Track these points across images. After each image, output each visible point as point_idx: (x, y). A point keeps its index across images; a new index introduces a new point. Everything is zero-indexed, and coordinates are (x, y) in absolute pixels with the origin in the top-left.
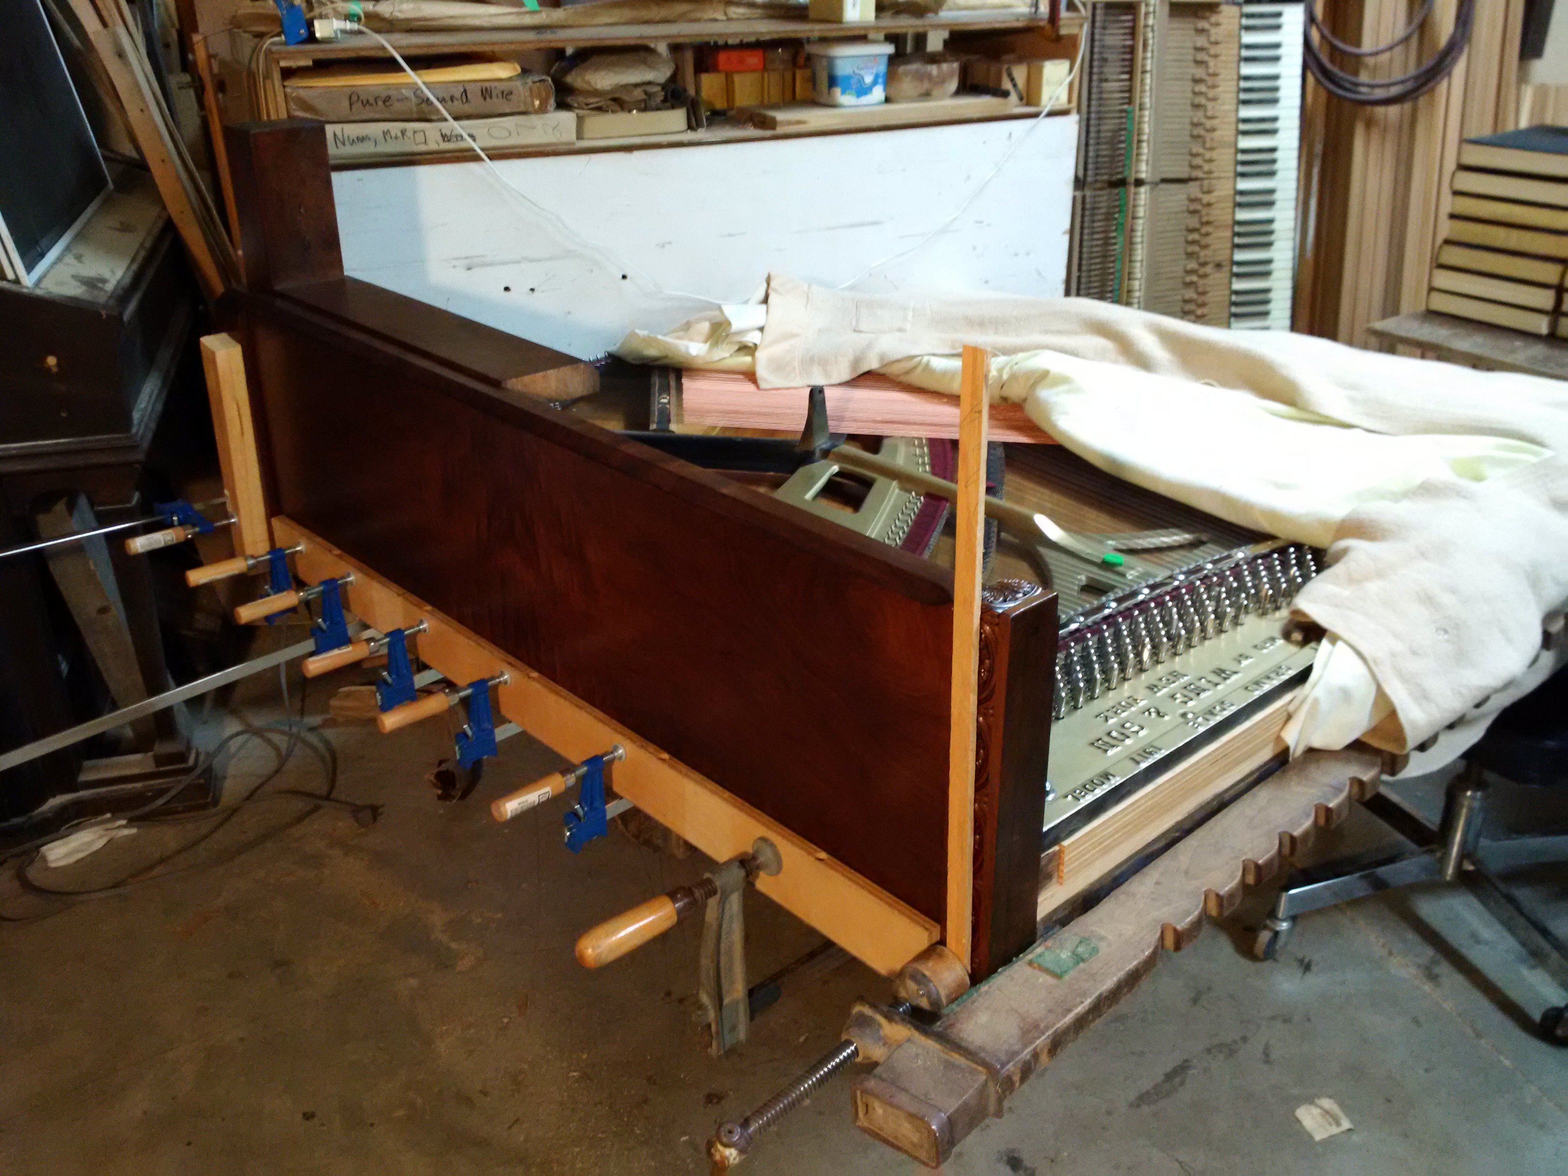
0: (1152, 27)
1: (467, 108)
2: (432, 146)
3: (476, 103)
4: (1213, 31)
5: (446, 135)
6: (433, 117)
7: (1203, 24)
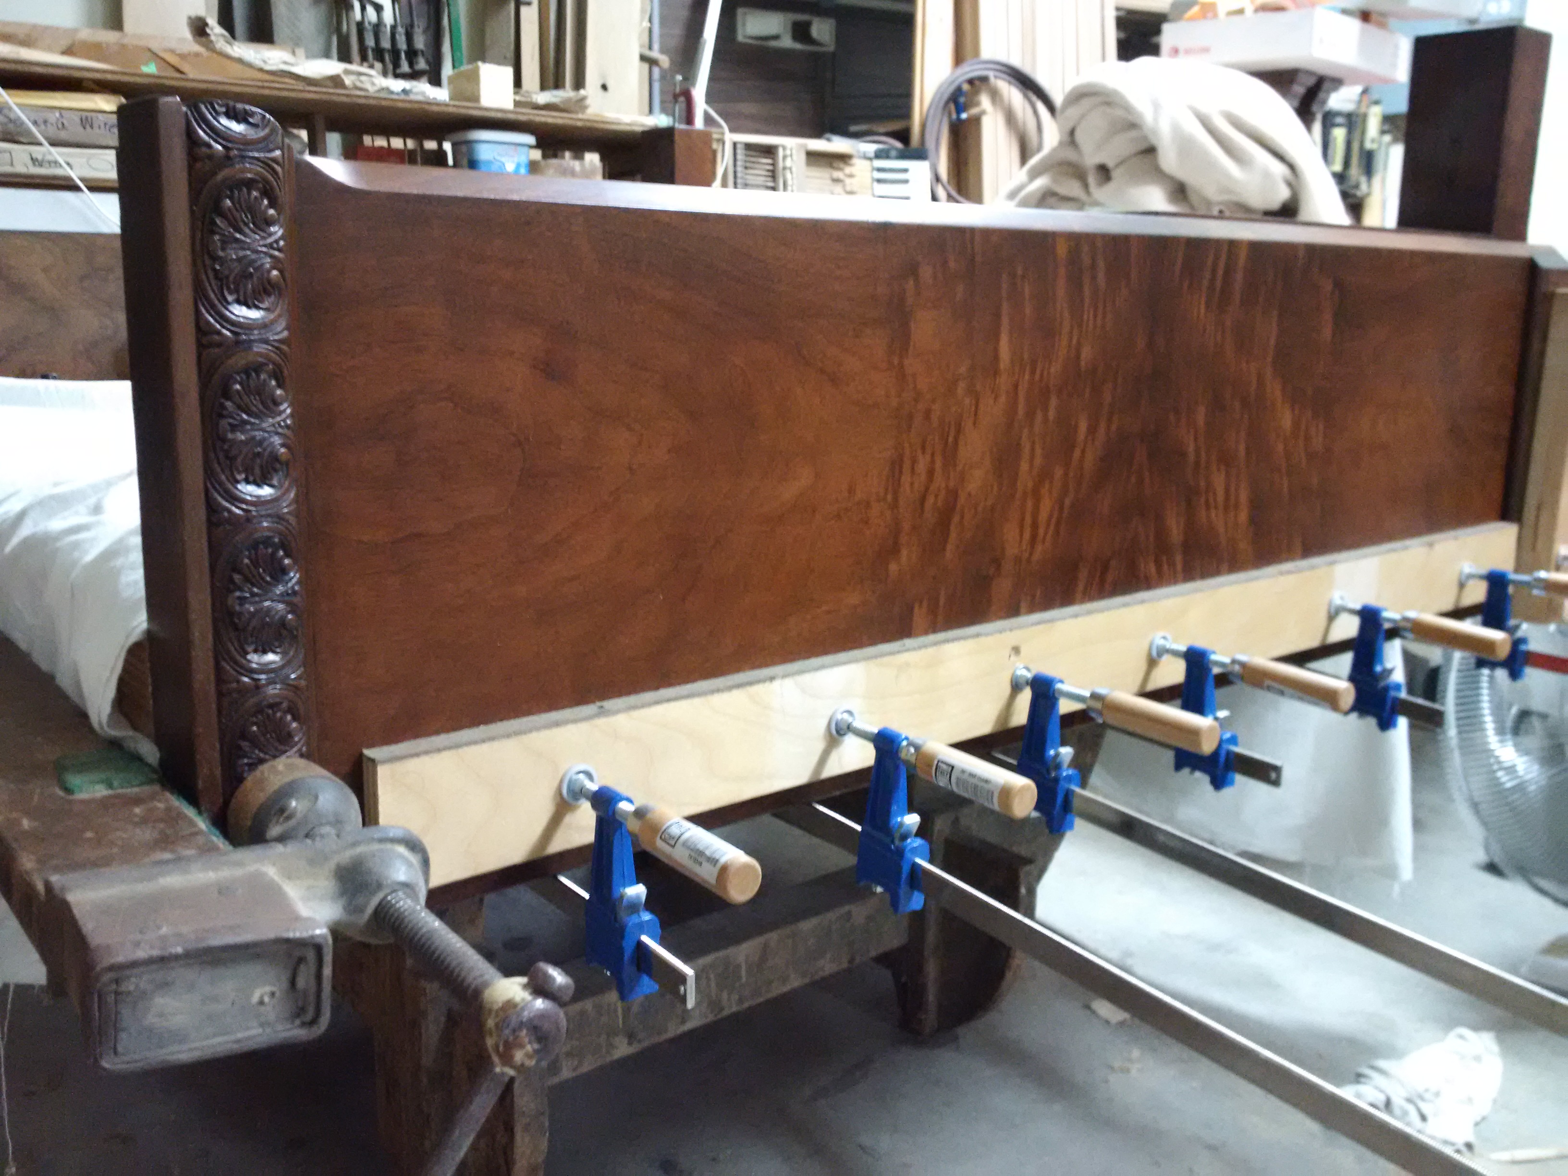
0: (790, 169)
1: (63, 135)
2: (20, 169)
3: (76, 132)
4: (848, 181)
5: (37, 160)
6: (22, 139)
7: (837, 174)
